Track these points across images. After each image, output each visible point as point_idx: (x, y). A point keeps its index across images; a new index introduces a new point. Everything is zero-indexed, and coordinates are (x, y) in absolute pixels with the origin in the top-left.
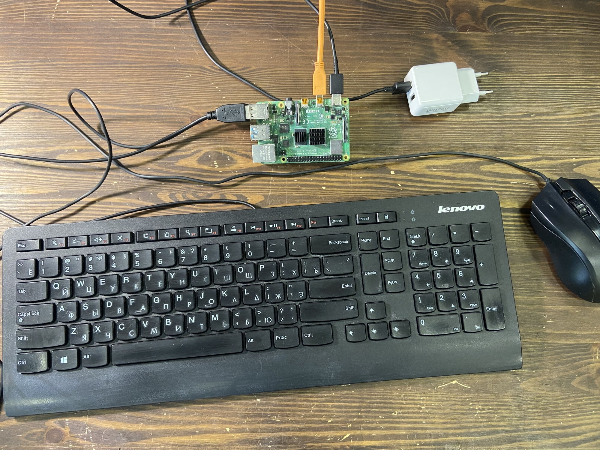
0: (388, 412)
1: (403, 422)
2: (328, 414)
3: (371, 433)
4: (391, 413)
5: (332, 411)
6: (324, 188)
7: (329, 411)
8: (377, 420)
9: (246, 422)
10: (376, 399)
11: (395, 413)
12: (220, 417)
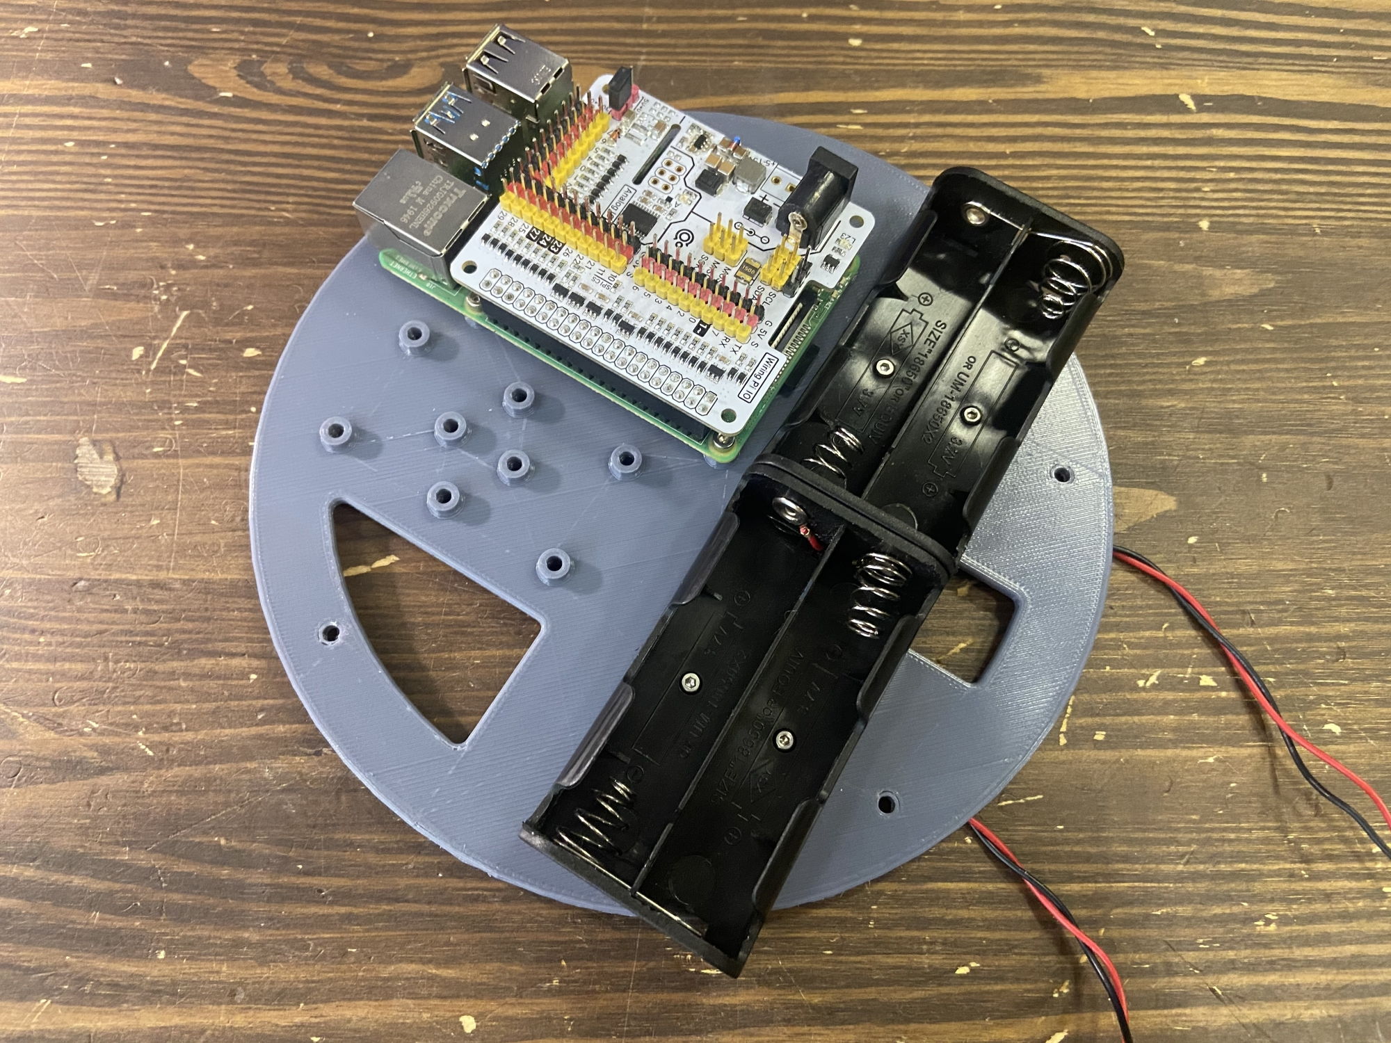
0: (1232, 918)
1: (1309, 964)
2: (948, 934)
3: (1169, 1021)
4: (1248, 920)
5: (971, 920)
6: (856, 42)
7: (956, 923)
8: (1190, 956)
9: (556, 982)
10: (1171, 862)
11: (1268, 922)
12: (430, 961)
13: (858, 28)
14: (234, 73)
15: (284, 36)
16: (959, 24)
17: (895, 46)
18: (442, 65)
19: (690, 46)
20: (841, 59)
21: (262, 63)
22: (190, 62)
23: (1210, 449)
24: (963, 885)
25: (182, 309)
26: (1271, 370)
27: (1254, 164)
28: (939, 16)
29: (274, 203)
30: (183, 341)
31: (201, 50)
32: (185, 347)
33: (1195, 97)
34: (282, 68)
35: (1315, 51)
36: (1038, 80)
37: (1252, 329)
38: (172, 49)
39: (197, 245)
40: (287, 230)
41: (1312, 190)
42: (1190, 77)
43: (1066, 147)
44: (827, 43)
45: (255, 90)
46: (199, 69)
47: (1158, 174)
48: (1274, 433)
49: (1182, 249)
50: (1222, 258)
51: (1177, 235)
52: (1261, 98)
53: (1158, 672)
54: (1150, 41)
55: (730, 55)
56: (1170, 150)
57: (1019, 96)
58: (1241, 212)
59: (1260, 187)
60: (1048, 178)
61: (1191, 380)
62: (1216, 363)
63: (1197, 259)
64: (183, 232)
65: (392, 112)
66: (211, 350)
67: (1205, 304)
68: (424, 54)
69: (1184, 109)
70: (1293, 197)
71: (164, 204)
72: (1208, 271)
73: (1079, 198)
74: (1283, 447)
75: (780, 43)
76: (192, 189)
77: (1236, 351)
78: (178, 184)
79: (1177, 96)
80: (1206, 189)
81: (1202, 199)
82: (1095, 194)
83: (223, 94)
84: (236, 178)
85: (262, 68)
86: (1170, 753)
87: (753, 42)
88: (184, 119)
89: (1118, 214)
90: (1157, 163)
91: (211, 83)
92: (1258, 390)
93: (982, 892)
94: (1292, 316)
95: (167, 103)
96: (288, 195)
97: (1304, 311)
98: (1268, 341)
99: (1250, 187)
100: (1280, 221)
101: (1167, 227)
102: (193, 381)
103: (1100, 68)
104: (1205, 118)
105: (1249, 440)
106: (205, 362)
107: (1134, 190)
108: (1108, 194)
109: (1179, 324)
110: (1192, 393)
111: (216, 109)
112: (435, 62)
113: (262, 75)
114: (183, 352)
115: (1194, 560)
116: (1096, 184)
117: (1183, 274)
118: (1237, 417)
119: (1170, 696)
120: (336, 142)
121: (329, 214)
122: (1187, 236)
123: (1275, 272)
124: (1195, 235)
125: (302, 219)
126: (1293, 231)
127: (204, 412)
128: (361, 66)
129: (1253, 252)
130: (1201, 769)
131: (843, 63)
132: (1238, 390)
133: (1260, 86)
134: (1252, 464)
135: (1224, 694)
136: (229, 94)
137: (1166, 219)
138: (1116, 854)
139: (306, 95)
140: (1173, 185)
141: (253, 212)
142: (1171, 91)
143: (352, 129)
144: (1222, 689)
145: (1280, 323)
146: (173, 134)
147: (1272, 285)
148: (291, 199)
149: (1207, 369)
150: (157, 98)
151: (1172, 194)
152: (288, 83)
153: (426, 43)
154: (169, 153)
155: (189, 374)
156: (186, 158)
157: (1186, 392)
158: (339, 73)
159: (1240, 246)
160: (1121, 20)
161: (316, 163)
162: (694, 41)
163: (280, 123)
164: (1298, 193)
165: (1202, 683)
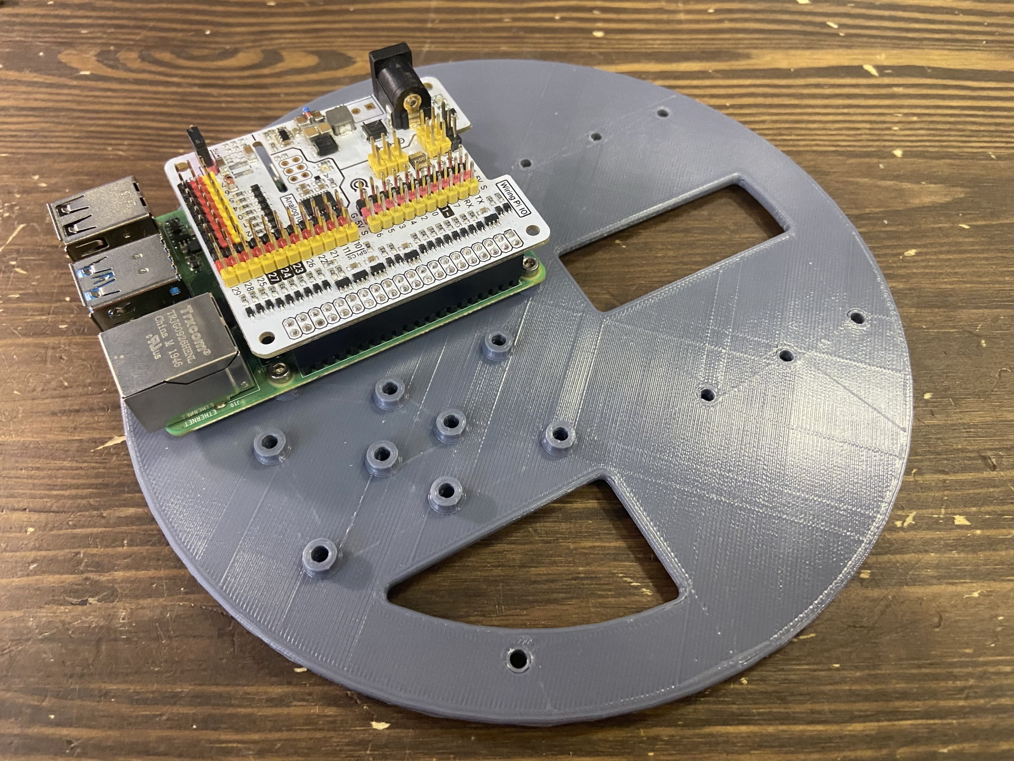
6: (599, 34)
13: (600, 25)
14: (94, 58)
15: (138, 34)
16: (680, 22)
17: (631, 36)
18: (263, 51)
19: (465, 38)
20: (588, 45)
21: (116, 52)
22: (60, 53)
23: (931, 321)
24: (743, 729)
25: (19, 224)
26: (974, 259)
27: (932, 111)
28: (665, 17)
29: (111, 145)
30: (16, 247)
31: (69, 44)
32: (18, 251)
33: (878, 67)
34: (134, 55)
35: (967, 37)
36: (748, 56)
37: (952, 227)
38: (47, 45)
39: (42, 175)
40: (119, 164)
41: (982, 128)
42: (871, 54)
43: (776, 101)
44: (576, 35)
45: (109, 70)
46: (67, 57)
47: (854, 118)
48: (986, 308)
49: (882, 170)
50: (916, 177)
51: (875, 160)
52: (929, 68)
53: (914, 513)
54: (835, 32)
55: (499, 43)
56: (862, 102)
57: (734, 67)
58: (927, 144)
59: (939, 126)
60: (763, 122)
61: (905, 267)
62: (926, 254)
63: (897, 178)
64: (30, 167)
65: (220, 82)
66: (39, 253)
67: (909, 210)
68: (249, 44)
69: (868, 75)
70: (967, 133)
71: (20, 148)
72: (906, 185)
73: (790, 135)
74: (996, 319)
75: (538, 35)
76: (46, 137)
77: (942, 245)
78: (33, 134)
79: (861, 67)
80: (896, 128)
81: (894, 135)
82: (803, 132)
83: (82, 73)
84: (83, 129)
85: (117, 55)
86: (935, 589)
87: (516, 35)
88: (49, 90)
89: (824, 146)
90: (851, 111)
91: (74, 65)
92: (965, 274)
93: (762, 735)
94: (984, 218)
95: (35, 79)
96: (124, 139)
97: (993, 215)
98: (965, 237)
99: (931, 126)
100: (961, 150)
101: (868, 155)
102: (19, 278)
103: (797, 48)
104: (887, 81)
105: (964, 314)
106: (32, 263)
107: (836, 129)
108: (813, 132)
109: (887, 225)
110: (908, 277)
111: (75, 83)
112: (259, 50)
113: (117, 60)
114: (15, 255)
115: (932, 413)
116: (803, 125)
117: (886, 188)
118: (951, 295)
119: (929, 535)
120: (170, 103)
121: (157, 152)
122: (885, 161)
123: (962, 186)
124: (892, 161)
125: (133, 156)
126: (973, 156)
127: (24, 301)
128: (196, 53)
129: (942, 172)
130: (968, 603)
131: (591, 48)
132: (948, 274)
133: (928, 60)
134: (971, 333)
135: (978, 532)
136: (88, 73)
137: (865, 149)
138: (895, 692)
139: (150, 72)
140: (868, 126)
141: (93, 152)
142: (856, 63)
143: (185, 94)
144: (976, 528)
145: (974, 223)
146: (36, 100)
147: (962, 196)
148: (126, 142)
149: (919, 258)
150: (29, 76)
151: (868, 132)
152: (137, 65)
153: (252, 37)
154: (31, 113)
155: (16, 272)
156: (44, 117)
157: (902, 277)
158: (179, 56)
159: (931, 167)
160: (810, 18)
161: (151, 117)
162: (468, 35)
163: (126, 91)
164: (972, 131)
165: (957, 522)
